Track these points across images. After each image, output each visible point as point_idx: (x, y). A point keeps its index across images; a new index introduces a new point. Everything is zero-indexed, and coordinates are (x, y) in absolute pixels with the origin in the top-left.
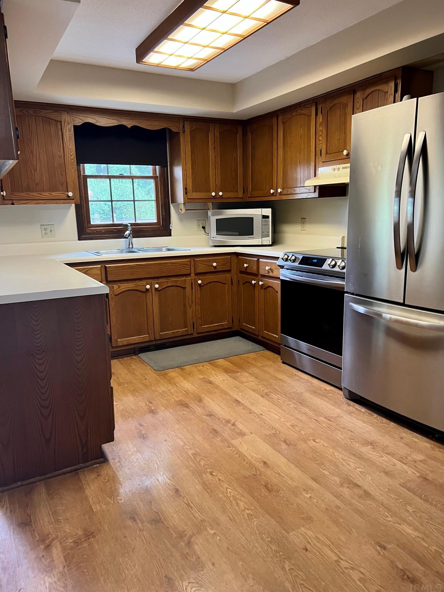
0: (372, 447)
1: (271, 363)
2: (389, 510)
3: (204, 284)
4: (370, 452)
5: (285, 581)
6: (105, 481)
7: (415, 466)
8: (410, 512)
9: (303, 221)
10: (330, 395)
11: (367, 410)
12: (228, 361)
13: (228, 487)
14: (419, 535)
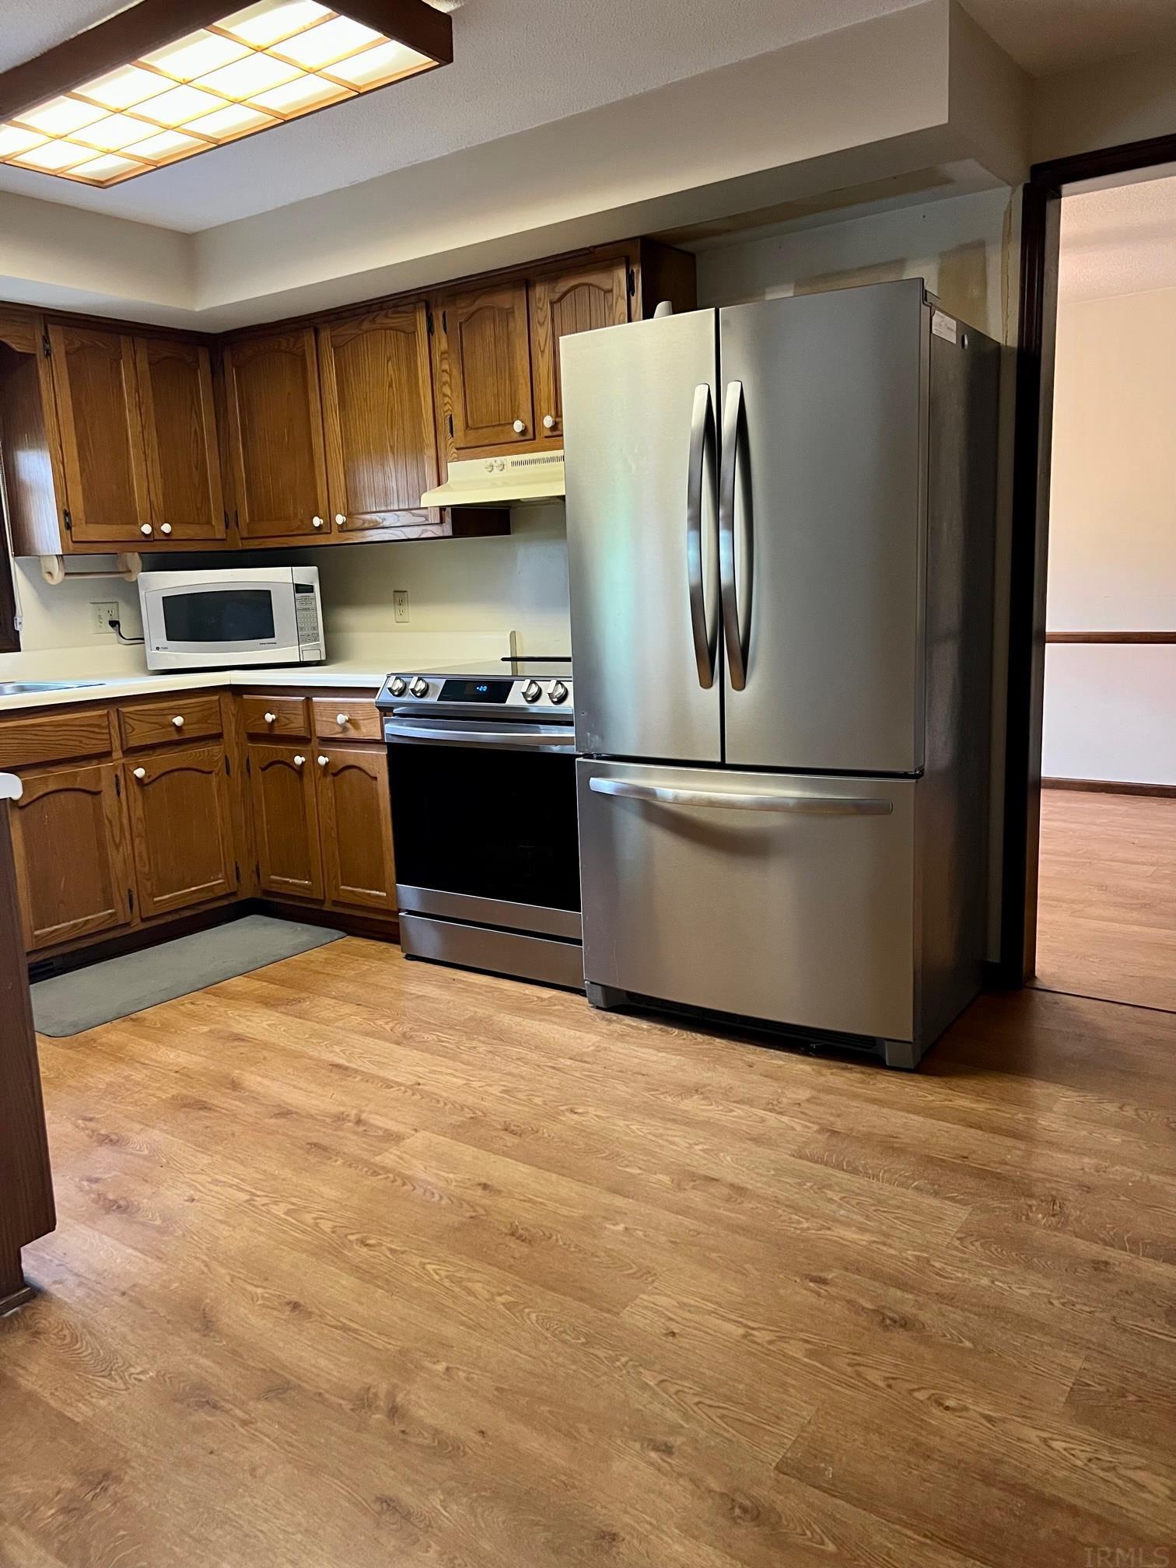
0: (701, 1096)
1: (377, 963)
2: (795, 1208)
3: (151, 779)
4: (703, 1107)
5: (662, 1410)
6: (66, 1342)
7: (802, 1113)
8: (835, 1201)
9: (399, 597)
10: (556, 1007)
11: (653, 1025)
12: (258, 980)
13: (424, 1260)
14: (874, 1239)
